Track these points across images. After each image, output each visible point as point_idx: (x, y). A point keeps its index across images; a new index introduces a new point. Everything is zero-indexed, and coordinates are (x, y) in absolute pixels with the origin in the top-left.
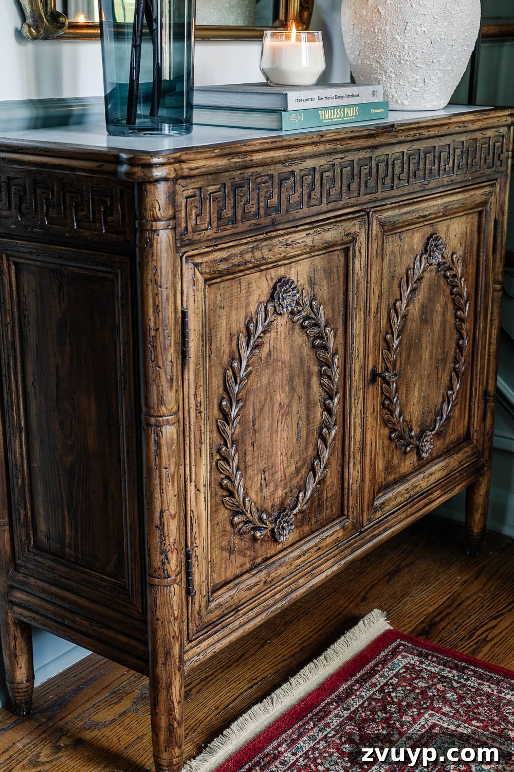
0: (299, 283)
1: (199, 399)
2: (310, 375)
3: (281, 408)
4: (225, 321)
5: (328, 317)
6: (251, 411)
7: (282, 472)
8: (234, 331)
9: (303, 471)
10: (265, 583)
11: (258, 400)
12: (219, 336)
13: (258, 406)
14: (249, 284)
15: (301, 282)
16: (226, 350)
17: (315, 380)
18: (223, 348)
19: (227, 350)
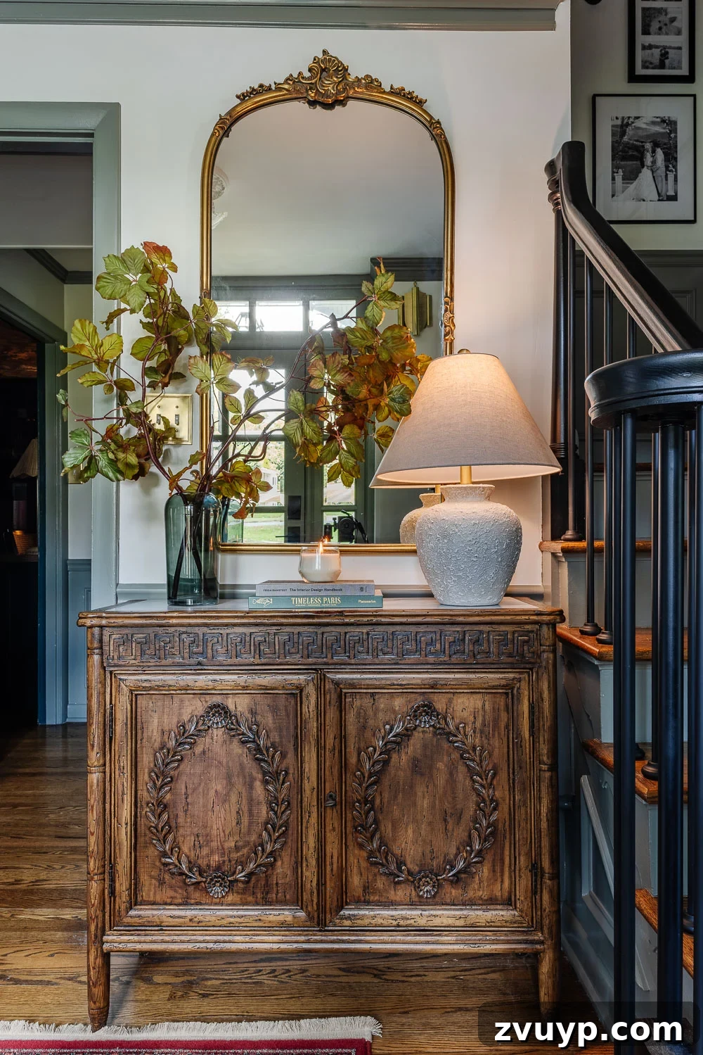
0: (238, 710)
1: (122, 764)
2: (253, 779)
3: (217, 794)
4: (156, 720)
5: (275, 742)
6: (183, 787)
7: (219, 843)
8: (166, 728)
9: (245, 851)
10: (191, 920)
11: (191, 782)
12: (150, 729)
13: (190, 786)
14: (182, 701)
15: (239, 709)
16: (157, 739)
17: (258, 784)
18: (154, 738)
19: (159, 740)
